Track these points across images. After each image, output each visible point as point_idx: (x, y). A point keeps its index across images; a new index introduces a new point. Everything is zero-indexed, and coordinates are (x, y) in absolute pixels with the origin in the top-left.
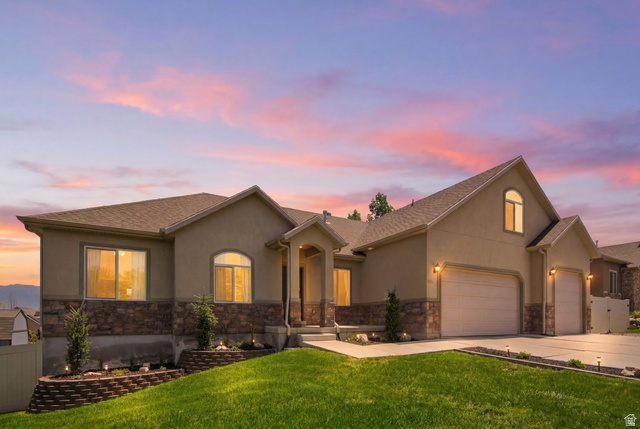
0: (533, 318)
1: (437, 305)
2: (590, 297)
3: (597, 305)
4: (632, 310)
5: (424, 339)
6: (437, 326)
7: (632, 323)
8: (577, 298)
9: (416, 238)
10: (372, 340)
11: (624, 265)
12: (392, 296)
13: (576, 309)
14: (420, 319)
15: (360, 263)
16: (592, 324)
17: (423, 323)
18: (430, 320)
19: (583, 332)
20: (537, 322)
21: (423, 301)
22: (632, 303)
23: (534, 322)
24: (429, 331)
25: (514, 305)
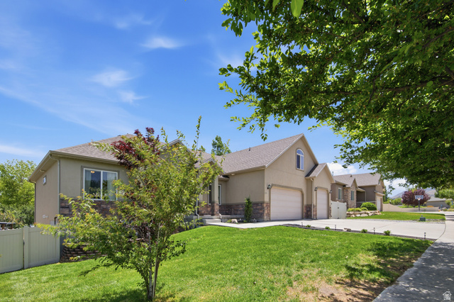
0: (308, 211)
1: (269, 205)
2: (331, 202)
3: (334, 205)
4: (348, 208)
5: (263, 221)
6: (269, 214)
7: (348, 214)
8: (325, 202)
9: (260, 171)
10: (239, 222)
11: (344, 186)
12: (248, 200)
13: (325, 207)
14: (261, 211)
15: (226, 181)
16: (332, 214)
17: (263, 213)
18: (266, 212)
19: (328, 218)
20: (309, 213)
21: (263, 203)
22: (347, 204)
23: (308, 213)
24: (265, 217)
25: (300, 205)
